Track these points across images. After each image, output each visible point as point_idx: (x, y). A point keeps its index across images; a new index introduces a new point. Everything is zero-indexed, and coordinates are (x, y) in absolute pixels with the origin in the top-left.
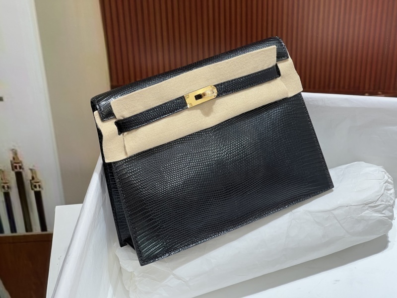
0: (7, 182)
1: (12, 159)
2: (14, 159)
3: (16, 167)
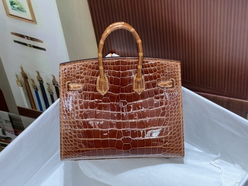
0: (51, 90)
1: (53, 80)
2: (54, 80)
3: (55, 84)
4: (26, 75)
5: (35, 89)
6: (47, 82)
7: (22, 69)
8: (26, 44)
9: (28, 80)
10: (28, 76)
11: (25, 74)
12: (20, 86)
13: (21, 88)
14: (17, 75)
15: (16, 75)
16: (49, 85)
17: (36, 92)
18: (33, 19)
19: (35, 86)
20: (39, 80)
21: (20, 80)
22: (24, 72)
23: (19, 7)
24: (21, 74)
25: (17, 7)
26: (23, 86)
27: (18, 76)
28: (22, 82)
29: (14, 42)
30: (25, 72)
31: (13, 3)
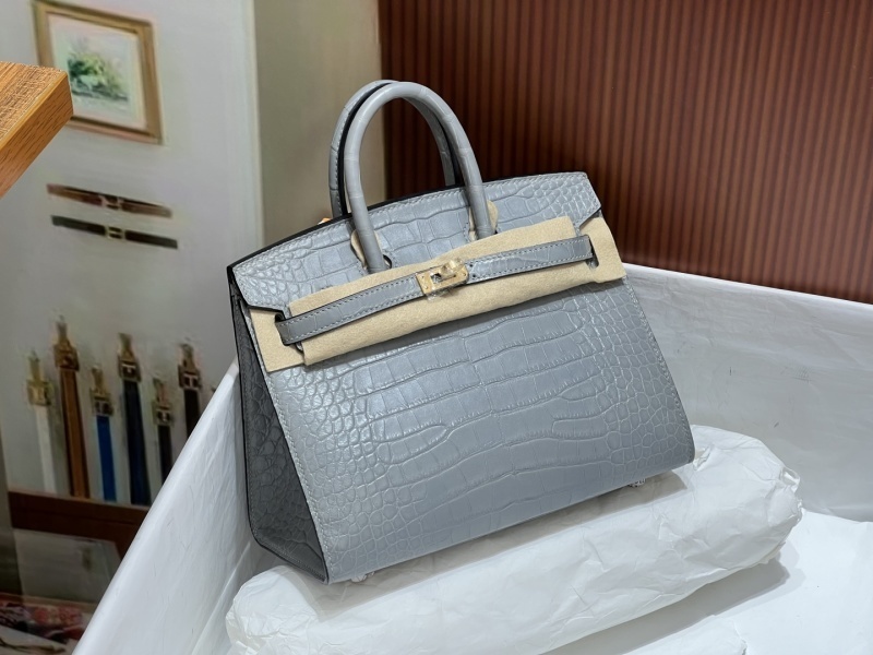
0: (168, 406)
1: (181, 363)
2: (185, 363)
3: (187, 381)
4: (76, 354)
5: (99, 411)
6: (157, 377)
7: (62, 330)
8: (98, 230)
9: (78, 375)
10: (81, 360)
11: (73, 351)
12: (42, 405)
13: (41, 413)
14: (37, 360)
15: (31, 359)
16: (162, 385)
17: (103, 423)
18: (148, 126)
19: (102, 399)
20: (125, 369)
21: (42, 379)
22: (69, 343)
23: (104, 81)
24: (51, 354)
25: (96, 83)
26: (53, 401)
27: (41, 364)
28: (51, 386)
29: (53, 226)
30: (73, 344)
31: (83, 69)
